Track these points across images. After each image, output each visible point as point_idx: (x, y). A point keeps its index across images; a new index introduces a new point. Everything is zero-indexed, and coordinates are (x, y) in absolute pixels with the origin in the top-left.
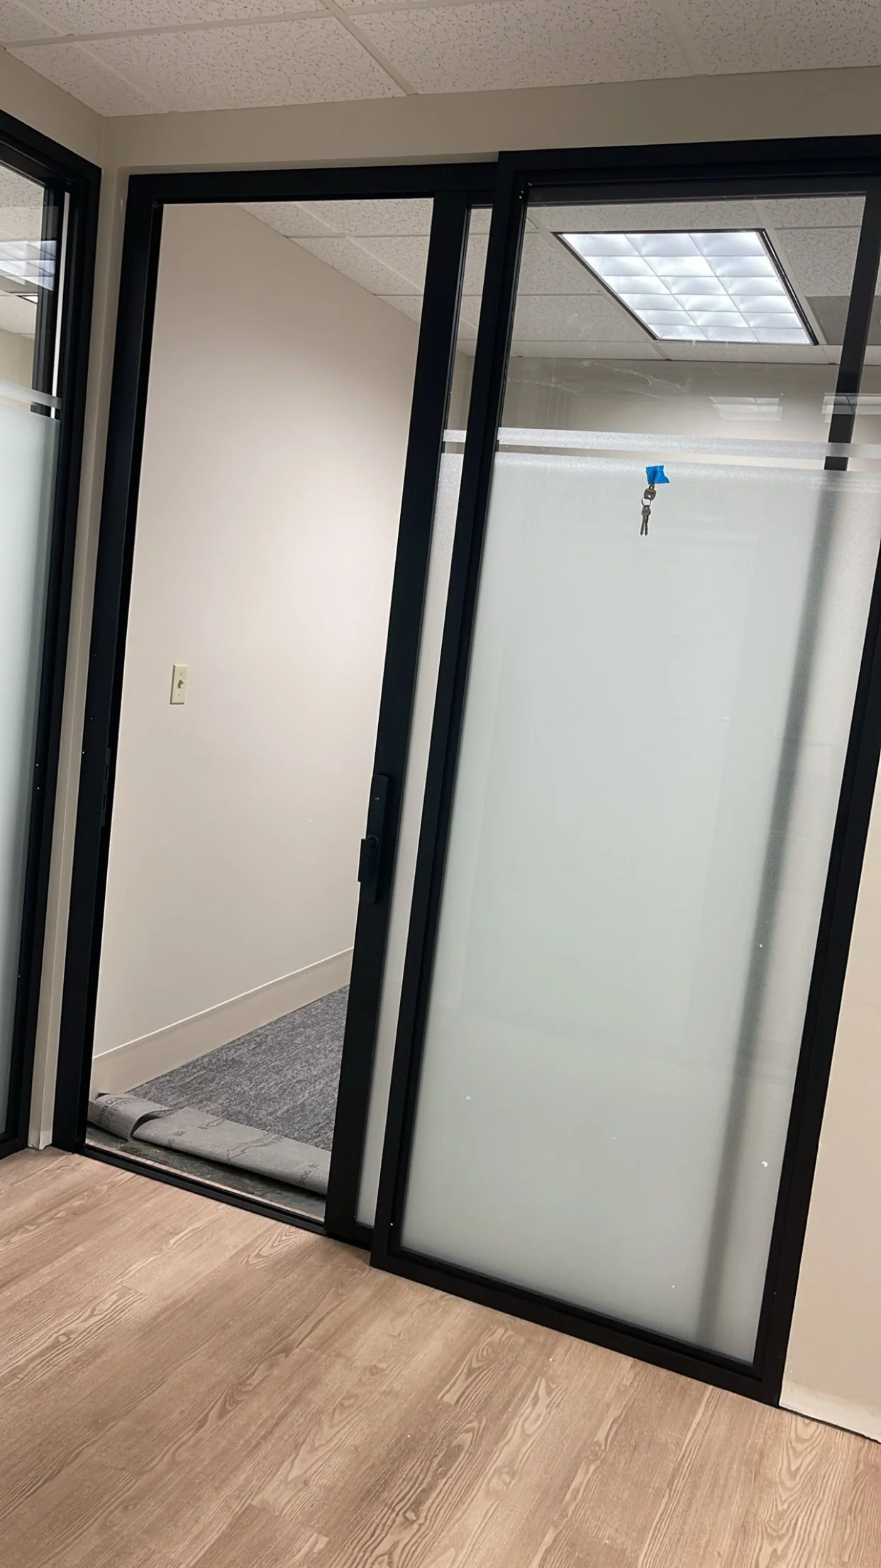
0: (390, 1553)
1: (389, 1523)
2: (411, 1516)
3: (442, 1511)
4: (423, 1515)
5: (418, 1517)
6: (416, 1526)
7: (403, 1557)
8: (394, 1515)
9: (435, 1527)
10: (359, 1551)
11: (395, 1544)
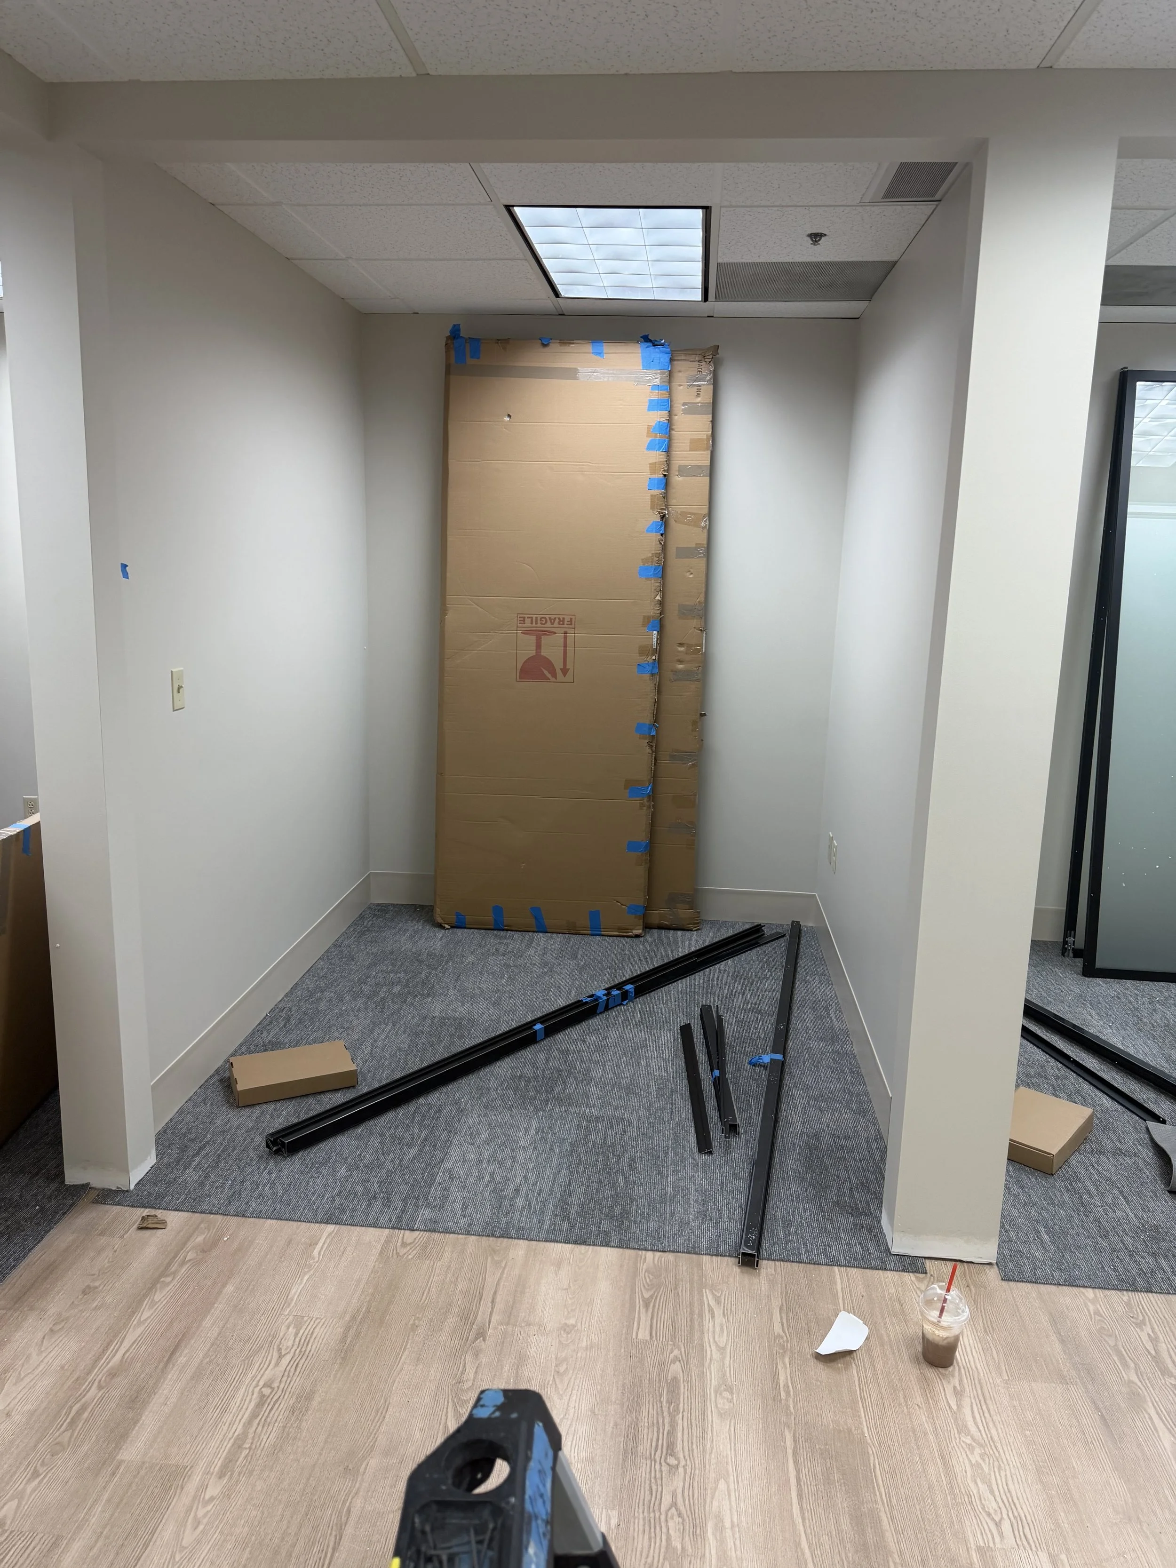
0: (674, 1504)
1: (658, 1475)
2: (672, 1461)
3: (694, 1446)
4: (681, 1456)
5: (677, 1459)
6: (681, 1470)
7: (687, 1502)
8: (658, 1467)
9: (697, 1465)
10: (649, 1513)
11: (674, 1494)
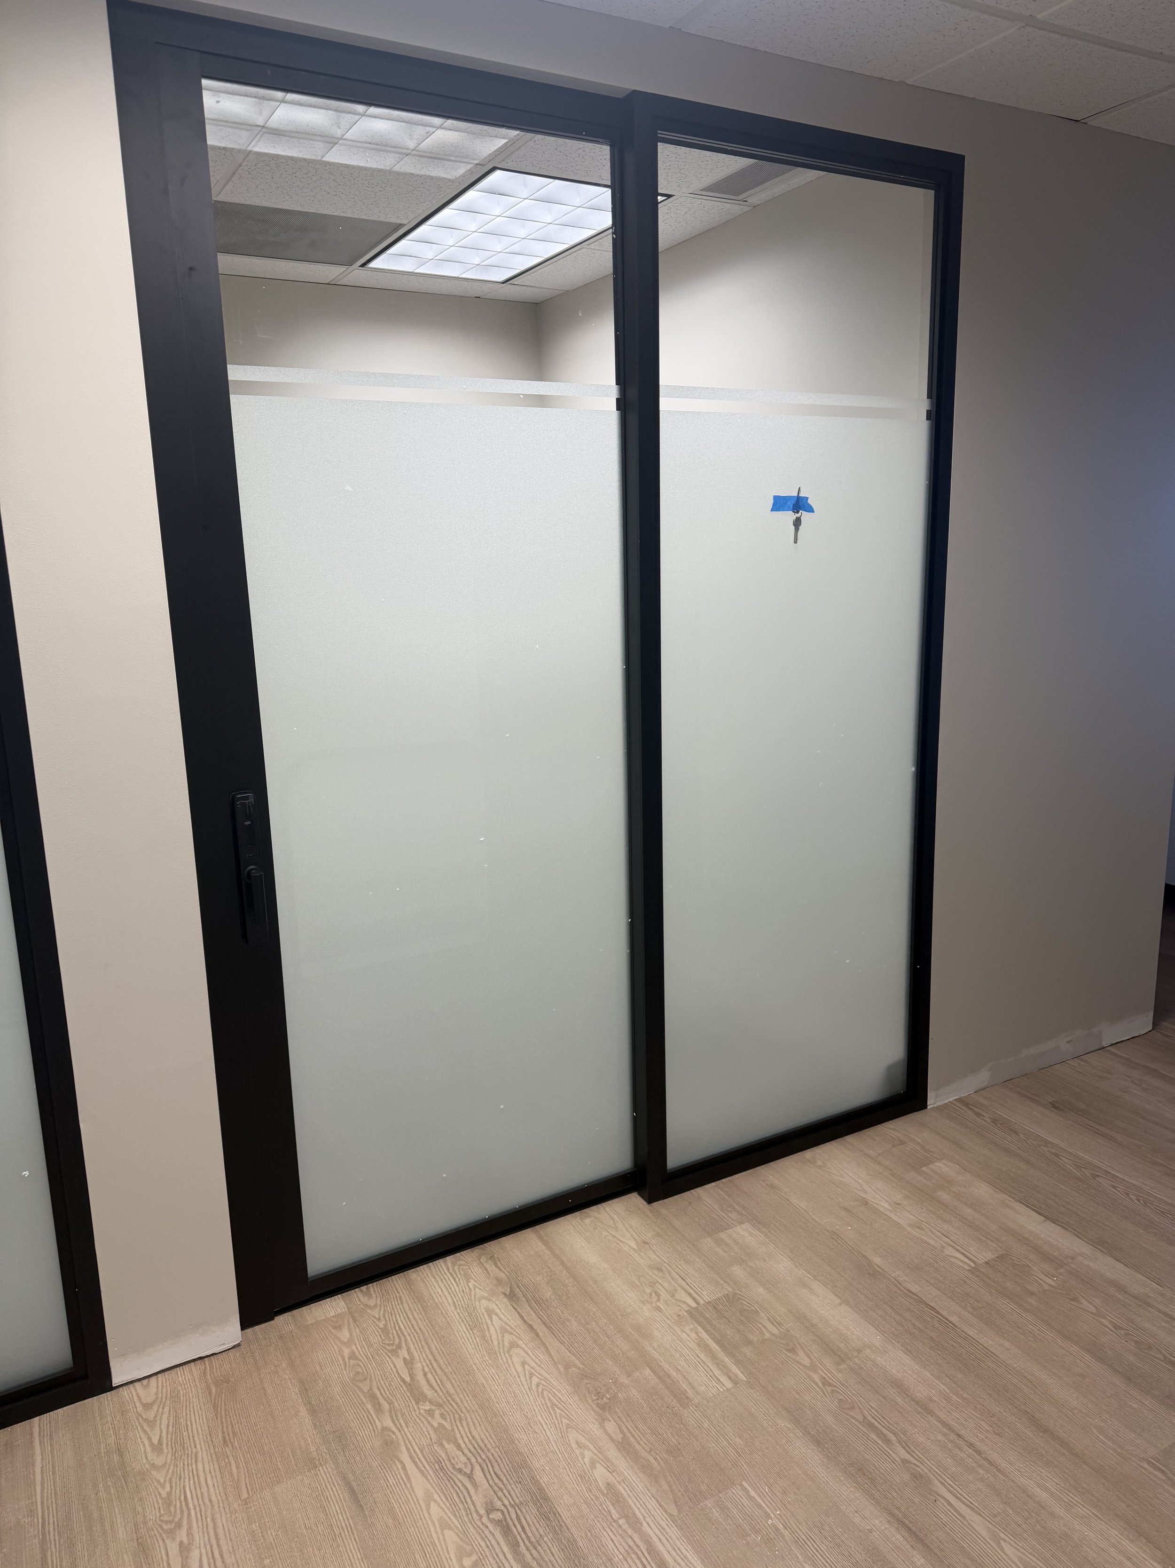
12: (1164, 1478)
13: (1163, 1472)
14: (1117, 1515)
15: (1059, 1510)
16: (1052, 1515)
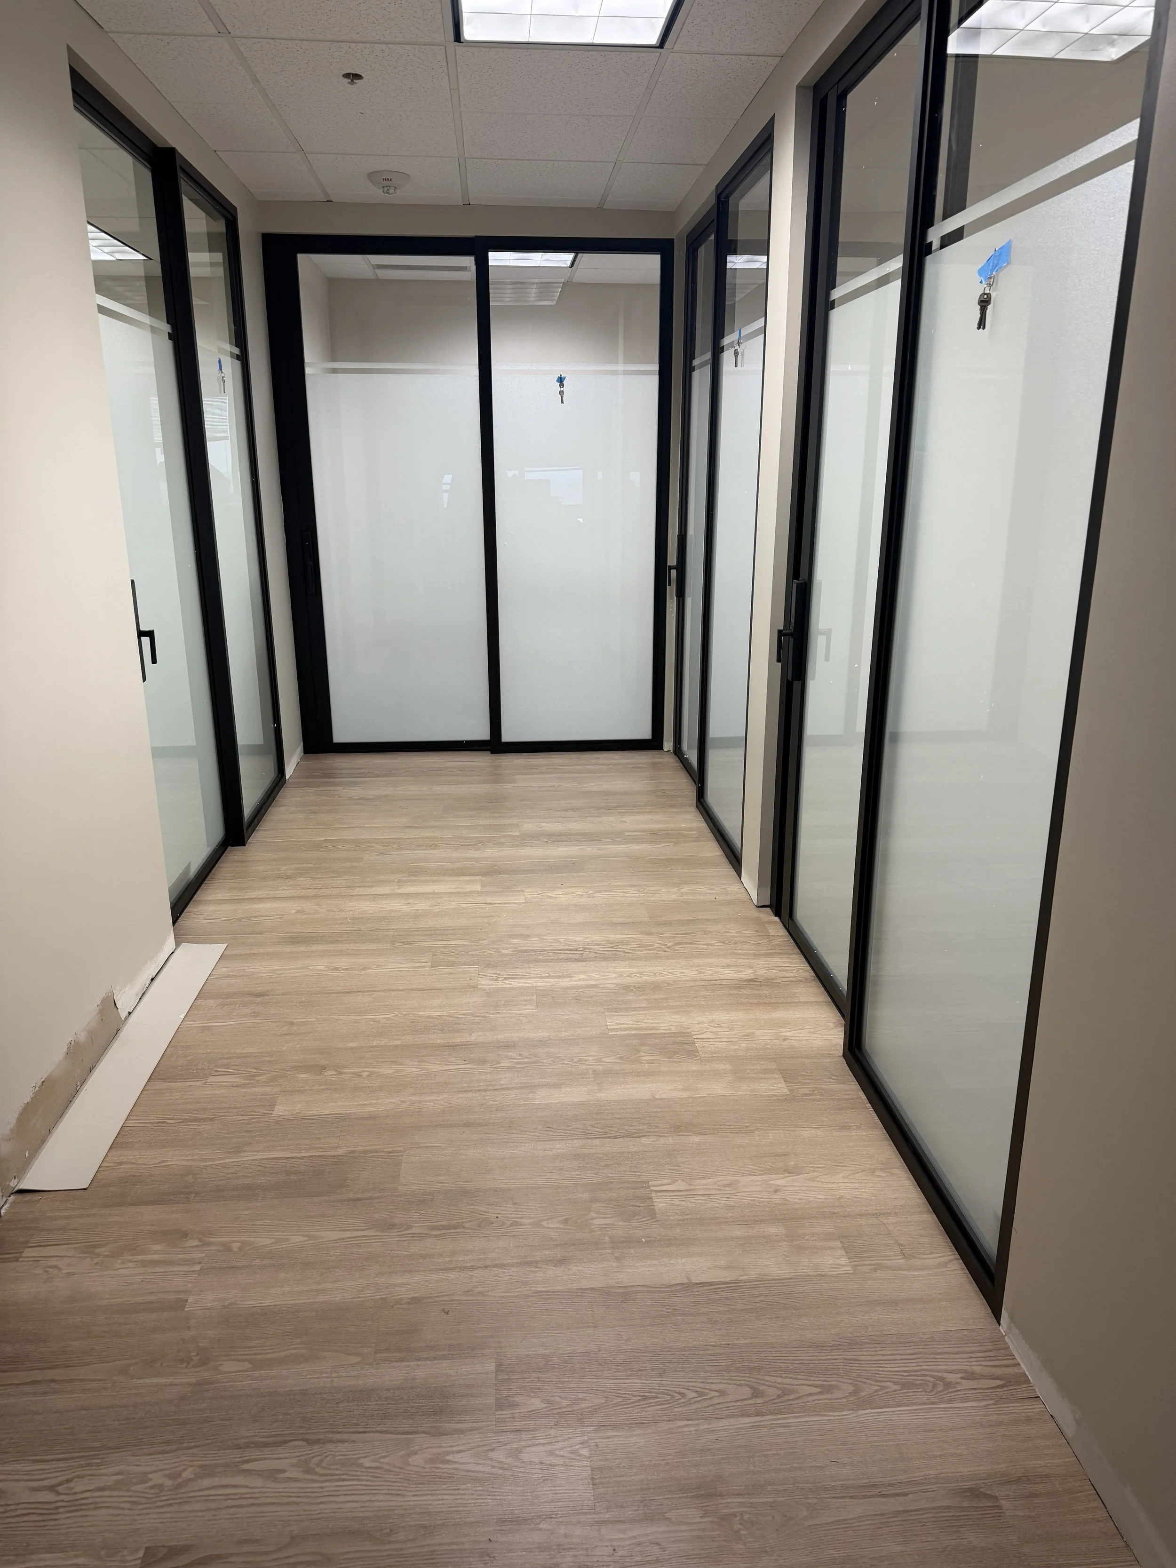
12: (385, 1150)
13: (388, 1152)
14: (388, 1116)
15: (413, 1098)
16: (415, 1094)
